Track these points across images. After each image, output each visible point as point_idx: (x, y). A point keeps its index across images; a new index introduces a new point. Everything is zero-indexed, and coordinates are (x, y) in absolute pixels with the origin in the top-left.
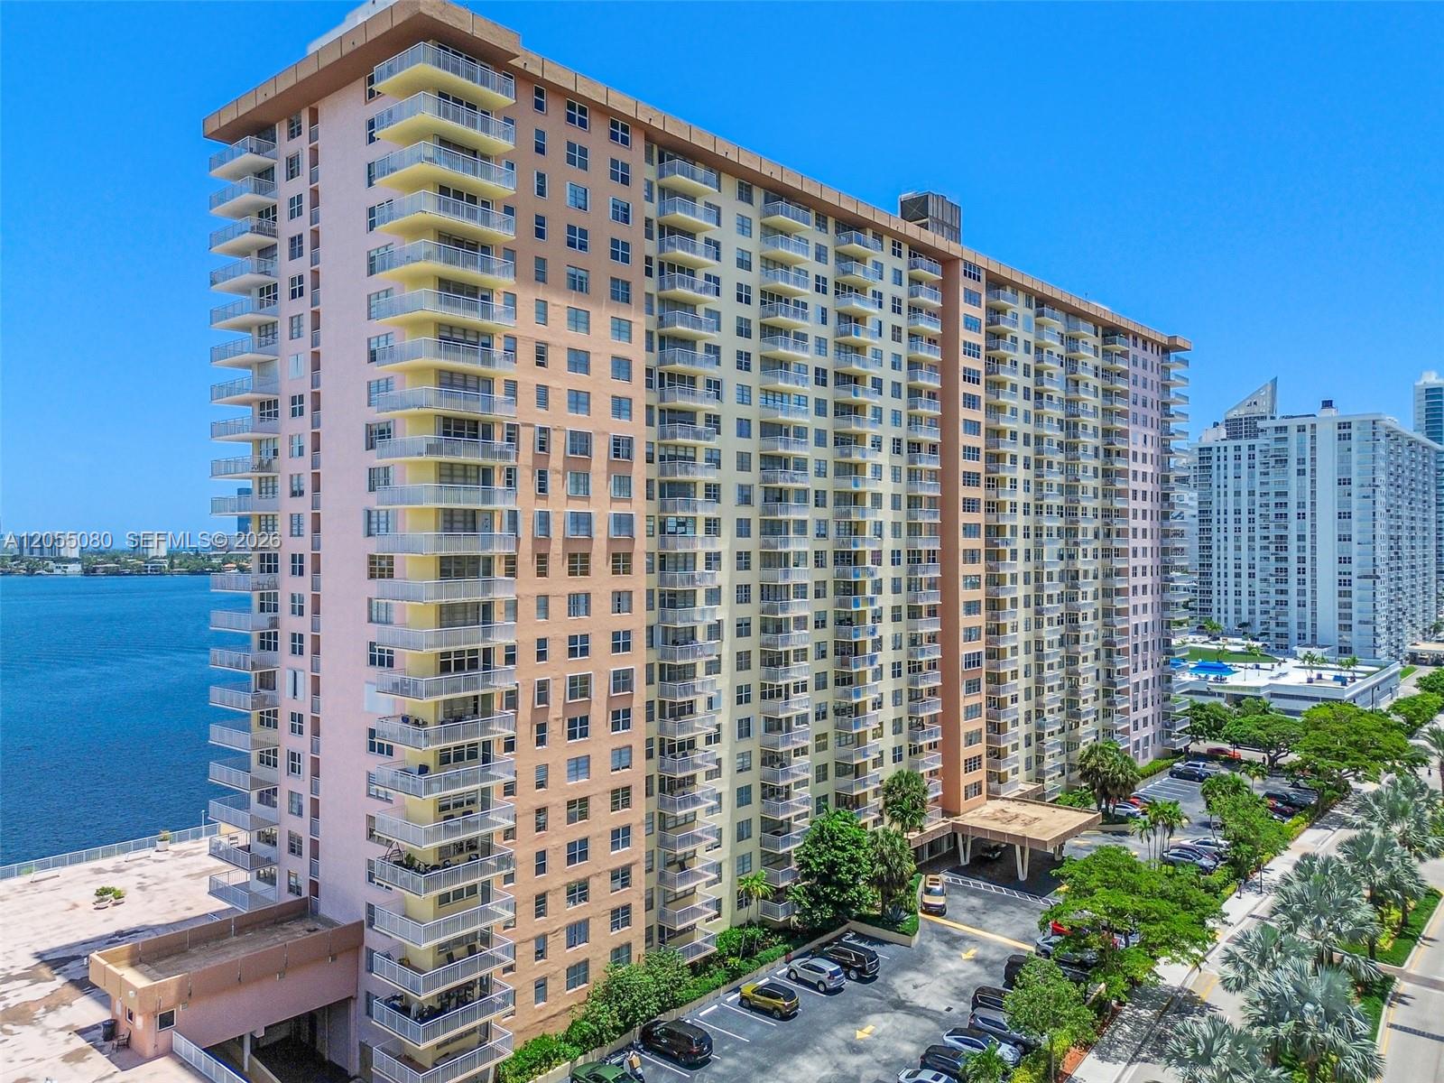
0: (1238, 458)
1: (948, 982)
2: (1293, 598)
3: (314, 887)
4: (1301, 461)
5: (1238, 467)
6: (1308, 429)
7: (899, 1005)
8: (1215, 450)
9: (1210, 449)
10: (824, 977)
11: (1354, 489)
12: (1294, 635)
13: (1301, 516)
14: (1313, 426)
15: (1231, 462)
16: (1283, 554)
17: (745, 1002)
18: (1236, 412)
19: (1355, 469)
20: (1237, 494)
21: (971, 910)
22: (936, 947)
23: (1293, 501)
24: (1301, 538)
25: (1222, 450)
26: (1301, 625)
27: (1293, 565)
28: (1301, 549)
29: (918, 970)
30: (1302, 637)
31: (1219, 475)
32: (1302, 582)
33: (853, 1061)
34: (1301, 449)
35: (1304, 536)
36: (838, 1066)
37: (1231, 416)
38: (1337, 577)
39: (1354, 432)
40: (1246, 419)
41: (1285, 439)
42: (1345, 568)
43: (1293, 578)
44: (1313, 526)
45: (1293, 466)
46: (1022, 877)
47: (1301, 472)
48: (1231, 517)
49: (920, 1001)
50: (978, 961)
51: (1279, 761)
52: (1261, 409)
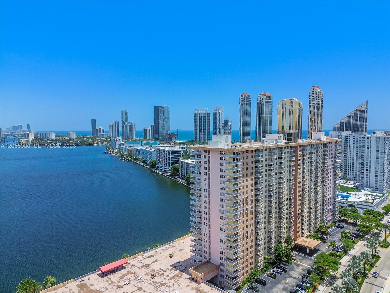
0: (354, 139)
1: (298, 273)
2: (365, 176)
3: (210, 259)
4: (368, 145)
6: (370, 138)
7: (291, 277)
8: (349, 137)
9: (347, 136)
10: (279, 272)
11: (380, 153)
12: (365, 185)
13: (367, 158)
14: (371, 138)
15: (352, 140)
16: (363, 166)
17: (268, 275)
18: (357, 109)
19: (380, 148)
20: (354, 147)
21: (300, 259)
22: (295, 267)
23: (366, 154)
24: (367, 163)
25: (350, 137)
26: (367, 182)
27: (365, 169)
28: (367, 165)
29: (293, 271)
30: (367, 185)
31: (349, 143)
32: (367, 173)
33: (286, 285)
34: (368, 143)
35: (368, 162)
36: (284, 286)
37: (355, 110)
38: (375, 172)
39: (380, 139)
40: (359, 111)
41: (364, 140)
42: (377, 170)
43: (365, 171)
44: (370, 160)
45: (366, 147)
46: (308, 253)
47: (368, 148)
48: (352, 152)
49: (294, 276)
50: (302, 269)
51: (357, 223)
52: (364, 108)
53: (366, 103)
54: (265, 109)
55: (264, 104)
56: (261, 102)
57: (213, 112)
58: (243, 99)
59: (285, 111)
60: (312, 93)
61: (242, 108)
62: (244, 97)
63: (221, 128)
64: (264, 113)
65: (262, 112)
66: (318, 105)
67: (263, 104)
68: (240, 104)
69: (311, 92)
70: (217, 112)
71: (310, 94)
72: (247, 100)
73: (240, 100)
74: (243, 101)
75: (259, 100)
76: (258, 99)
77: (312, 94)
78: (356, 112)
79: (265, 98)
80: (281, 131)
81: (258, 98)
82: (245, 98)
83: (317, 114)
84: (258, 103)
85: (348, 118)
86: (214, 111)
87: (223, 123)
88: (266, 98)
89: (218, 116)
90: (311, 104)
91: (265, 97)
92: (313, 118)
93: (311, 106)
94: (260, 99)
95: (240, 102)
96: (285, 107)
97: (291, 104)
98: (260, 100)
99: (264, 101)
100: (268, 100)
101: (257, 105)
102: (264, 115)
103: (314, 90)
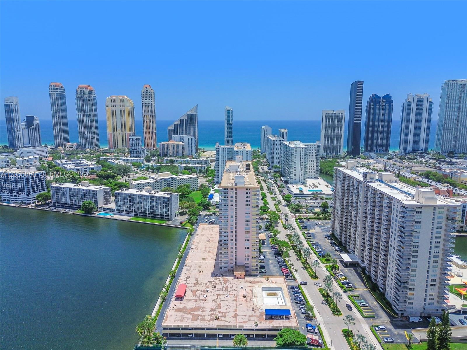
0: (223, 150)
1: (270, 256)
3: (236, 263)
5: (223, 152)
8: (219, 149)
18: (189, 112)
20: (223, 157)
29: (267, 256)
31: (220, 153)
33: (273, 264)
37: (188, 113)
39: (248, 152)
40: (191, 114)
46: (262, 243)
49: (271, 258)
52: (194, 112)
53: (196, 107)
54: (88, 106)
55: (87, 99)
56: (82, 96)
57: (5, 104)
58: (55, 90)
59: (115, 110)
60: (144, 92)
61: (55, 102)
62: (55, 88)
63: (23, 128)
64: (88, 110)
65: (86, 109)
66: (152, 105)
67: (85, 99)
68: (50, 96)
69: (143, 91)
70: (11, 104)
71: (143, 93)
72: (60, 92)
73: (50, 91)
74: (55, 93)
75: (78, 93)
76: (77, 92)
77: (144, 93)
78: (188, 115)
79: (86, 91)
80: (112, 132)
81: (77, 90)
82: (57, 89)
83: (151, 115)
84: (79, 98)
85: (182, 120)
86: (6, 102)
87: (25, 121)
88: (89, 92)
89: (14, 109)
90: (144, 103)
91: (88, 91)
92: (148, 119)
93: (145, 106)
94: (81, 92)
95: (50, 94)
96: (114, 105)
97: (122, 102)
98: (81, 94)
99: (87, 96)
100: (92, 94)
101: (77, 99)
102: (88, 113)
103: (146, 89)
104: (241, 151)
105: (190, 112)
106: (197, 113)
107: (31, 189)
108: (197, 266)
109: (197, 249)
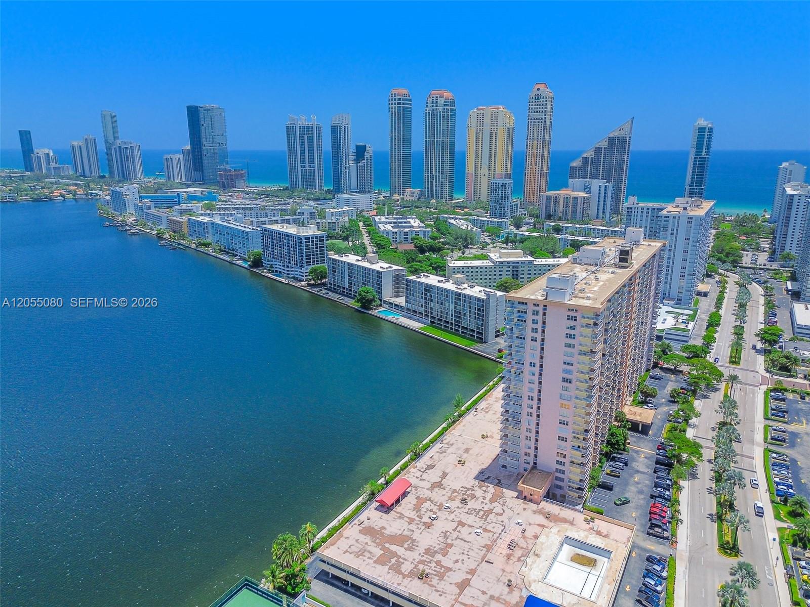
1: (643, 464)
3: (535, 463)
4: (673, 230)
5: (642, 216)
6: (677, 218)
7: (638, 472)
8: (633, 209)
10: (621, 467)
11: (690, 242)
13: (670, 250)
14: (679, 217)
15: (640, 214)
17: (607, 474)
18: (614, 133)
19: (692, 235)
21: (635, 442)
22: (635, 455)
24: (669, 258)
25: (636, 209)
26: (665, 290)
27: (665, 269)
28: (668, 262)
29: (635, 462)
30: (665, 294)
32: (667, 274)
33: (640, 486)
34: (673, 225)
35: (670, 258)
36: (637, 488)
37: (611, 135)
38: (680, 274)
39: (693, 220)
40: (618, 137)
41: (668, 221)
42: (683, 270)
43: (664, 273)
44: (674, 255)
45: (669, 232)
46: (640, 430)
47: (672, 234)
49: (642, 470)
50: (646, 458)
52: (625, 133)
53: (630, 122)
54: (442, 127)
55: (440, 115)
56: (433, 109)
57: (331, 126)
58: (397, 102)
59: (481, 132)
60: (534, 97)
61: (395, 121)
62: (398, 97)
63: (351, 162)
64: (440, 134)
65: (437, 132)
66: (545, 121)
67: (437, 115)
68: (389, 111)
69: (533, 95)
70: (340, 126)
71: (531, 100)
72: (403, 104)
73: (390, 104)
74: (397, 106)
75: (429, 105)
76: (427, 103)
77: (534, 100)
78: (611, 140)
79: (441, 101)
80: (473, 172)
81: (427, 100)
82: (399, 99)
83: (542, 140)
84: (429, 113)
85: (598, 151)
86: (334, 124)
87: (355, 152)
88: (445, 102)
89: (342, 134)
90: (531, 119)
91: (443, 100)
92: (535, 147)
93: (532, 124)
94: (433, 103)
95: (390, 107)
96: (481, 123)
97: (494, 117)
98: (433, 106)
99: (441, 109)
100: (448, 106)
101: (426, 115)
102: (440, 138)
103: (539, 92)
104: (674, 218)
105: (616, 134)
106: (630, 134)
107: (305, 258)
108: (465, 447)
109: (487, 412)
